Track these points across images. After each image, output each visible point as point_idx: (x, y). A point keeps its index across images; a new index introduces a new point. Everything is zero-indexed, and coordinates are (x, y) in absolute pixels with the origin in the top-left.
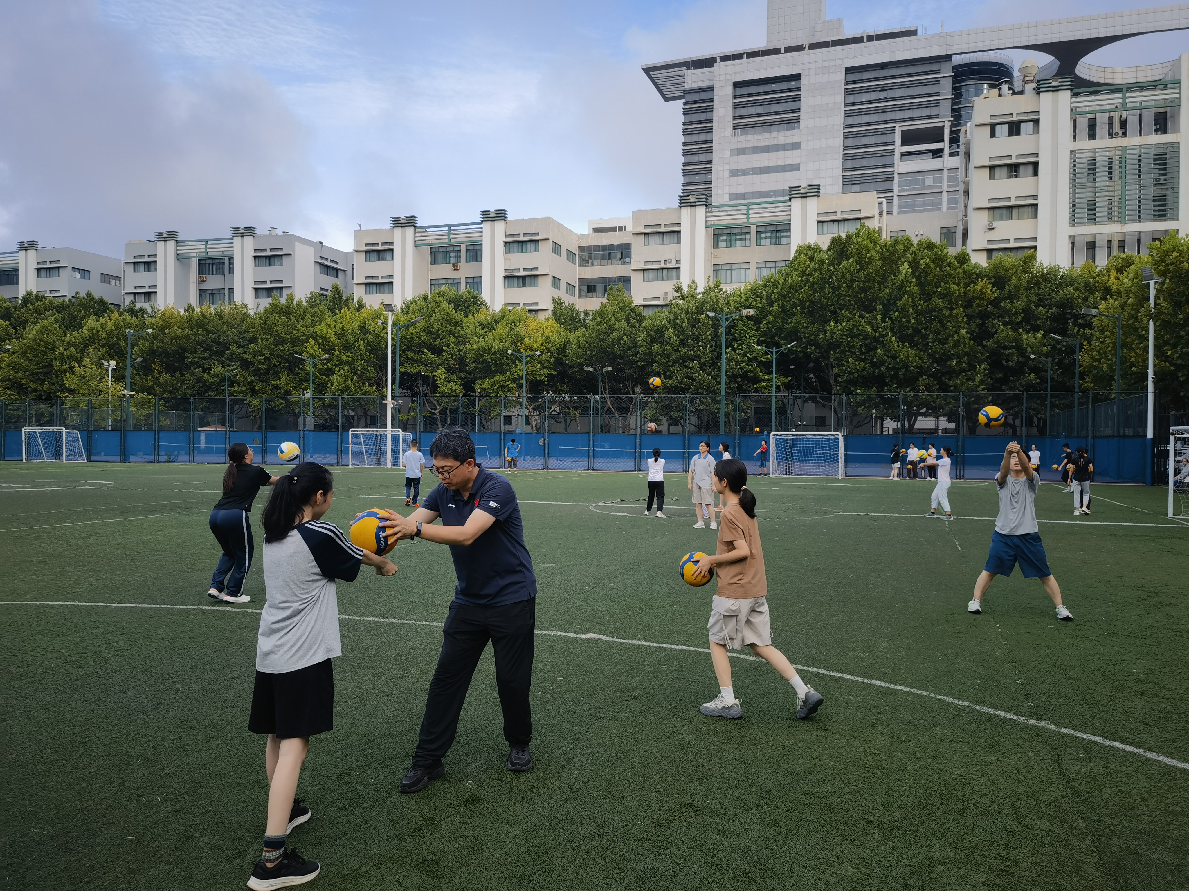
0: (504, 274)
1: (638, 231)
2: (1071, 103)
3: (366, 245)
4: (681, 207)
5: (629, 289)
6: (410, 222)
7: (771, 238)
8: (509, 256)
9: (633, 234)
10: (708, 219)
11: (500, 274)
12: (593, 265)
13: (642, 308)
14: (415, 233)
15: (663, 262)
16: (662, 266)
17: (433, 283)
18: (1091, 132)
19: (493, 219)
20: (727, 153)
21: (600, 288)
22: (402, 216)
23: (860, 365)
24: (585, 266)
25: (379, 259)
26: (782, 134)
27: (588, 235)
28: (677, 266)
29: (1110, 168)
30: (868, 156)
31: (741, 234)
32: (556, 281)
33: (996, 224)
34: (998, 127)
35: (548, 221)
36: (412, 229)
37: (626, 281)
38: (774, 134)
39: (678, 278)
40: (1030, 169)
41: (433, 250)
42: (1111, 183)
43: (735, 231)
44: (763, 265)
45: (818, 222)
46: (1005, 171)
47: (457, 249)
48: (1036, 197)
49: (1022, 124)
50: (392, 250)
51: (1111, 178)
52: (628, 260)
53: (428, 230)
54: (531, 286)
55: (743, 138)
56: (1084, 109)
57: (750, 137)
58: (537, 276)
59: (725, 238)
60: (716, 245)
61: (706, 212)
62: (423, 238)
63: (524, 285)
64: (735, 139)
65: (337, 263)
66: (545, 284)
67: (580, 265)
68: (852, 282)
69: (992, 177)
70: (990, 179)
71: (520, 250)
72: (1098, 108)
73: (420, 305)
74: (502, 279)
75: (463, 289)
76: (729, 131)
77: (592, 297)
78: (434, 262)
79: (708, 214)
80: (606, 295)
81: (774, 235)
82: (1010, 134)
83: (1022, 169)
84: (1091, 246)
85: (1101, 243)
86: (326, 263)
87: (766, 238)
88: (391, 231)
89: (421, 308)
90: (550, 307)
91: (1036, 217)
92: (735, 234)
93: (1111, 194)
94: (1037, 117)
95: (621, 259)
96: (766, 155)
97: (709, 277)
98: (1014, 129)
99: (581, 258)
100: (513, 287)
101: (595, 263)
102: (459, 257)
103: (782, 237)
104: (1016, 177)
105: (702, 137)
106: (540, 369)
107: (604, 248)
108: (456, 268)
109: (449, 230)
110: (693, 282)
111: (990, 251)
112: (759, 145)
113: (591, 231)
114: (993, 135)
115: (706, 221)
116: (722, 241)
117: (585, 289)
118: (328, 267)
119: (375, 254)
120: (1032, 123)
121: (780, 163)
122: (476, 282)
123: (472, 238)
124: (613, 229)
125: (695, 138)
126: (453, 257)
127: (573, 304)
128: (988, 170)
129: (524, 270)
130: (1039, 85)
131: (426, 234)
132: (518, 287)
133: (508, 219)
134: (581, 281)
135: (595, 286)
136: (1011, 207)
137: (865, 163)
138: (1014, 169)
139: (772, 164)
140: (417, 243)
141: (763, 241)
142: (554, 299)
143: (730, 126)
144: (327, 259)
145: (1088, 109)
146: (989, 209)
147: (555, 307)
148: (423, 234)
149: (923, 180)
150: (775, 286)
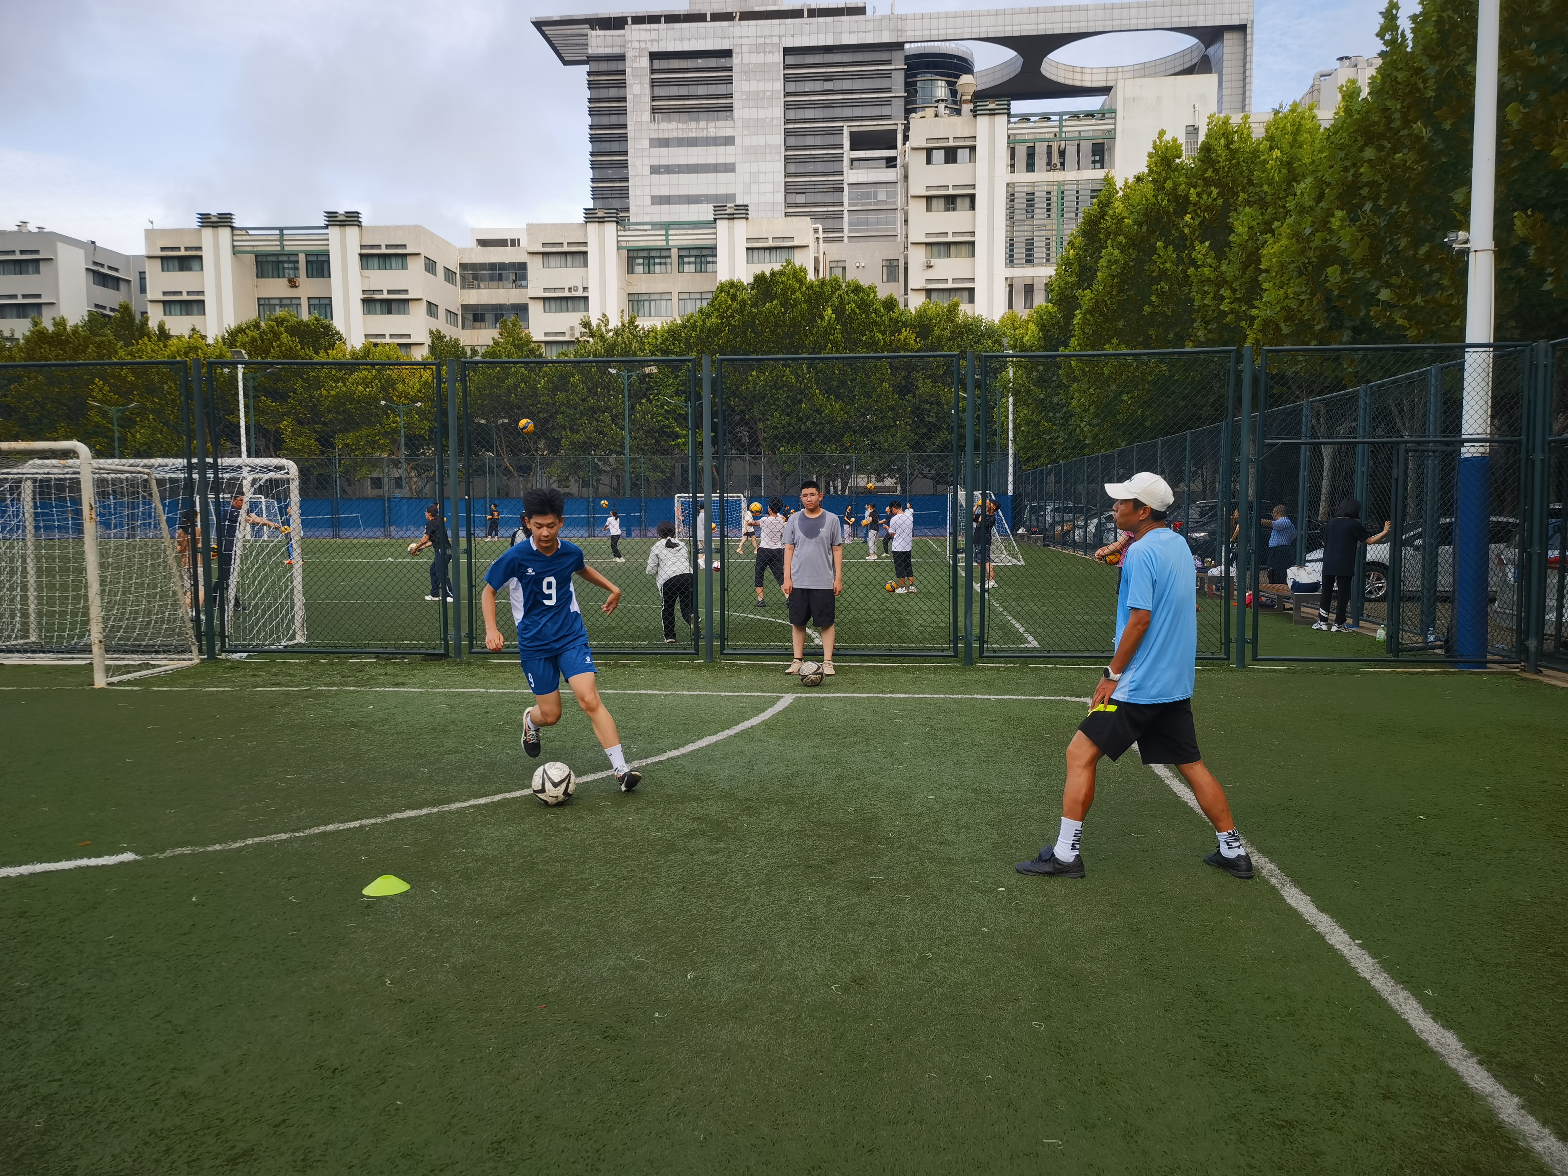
0: (362, 297)
1: (535, 250)
2: (1008, 129)
3: (163, 249)
4: (586, 222)
5: (526, 319)
6: (224, 220)
7: (695, 263)
8: (367, 273)
9: (529, 253)
10: (620, 239)
11: (356, 297)
12: (479, 288)
13: (543, 345)
14: (233, 235)
15: (567, 290)
16: (567, 294)
17: (263, 303)
18: (1030, 161)
19: (342, 224)
20: (647, 143)
21: (489, 317)
22: (214, 213)
23: (785, 420)
24: (469, 288)
25: (182, 269)
26: (711, 124)
27: (471, 249)
28: (585, 294)
29: (1049, 205)
30: (813, 159)
31: (660, 257)
32: (432, 309)
33: (934, 261)
34: (934, 152)
35: (418, 230)
36: (227, 231)
37: (521, 310)
38: (703, 124)
39: (586, 309)
40: (967, 201)
41: (260, 259)
42: (1049, 221)
43: (653, 254)
44: (686, 296)
45: (748, 249)
46: (941, 203)
47: (293, 258)
48: (973, 233)
49: (959, 150)
50: (200, 258)
51: (1049, 216)
52: (523, 283)
53: (251, 232)
54: (399, 313)
55: (664, 125)
56: (1023, 137)
57: (674, 125)
58: (408, 300)
59: (641, 261)
60: (630, 270)
61: (617, 231)
62: (244, 243)
63: (389, 312)
64: (654, 126)
65: (116, 270)
66: (419, 311)
67: (463, 287)
68: (777, 325)
69: (929, 209)
70: (927, 210)
71: (382, 265)
72: (1037, 136)
73: (253, 336)
74: (360, 303)
75: (305, 316)
76: (647, 116)
77: (480, 328)
78: (261, 274)
79: (620, 233)
80: (498, 325)
81: (698, 260)
82: (947, 161)
83: (959, 201)
84: (1029, 289)
85: (1039, 286)
86: (101, 270)
87: (689, 263)
88: (198, 232)
89: (254, 340)
90: (428, 341)
91: (973, 256)
92: (654, 258)
93: (1049, 233)
94: (974, 143)
95: (514, 281)
96: (694, 149)
97: (623, 311)
98: (951, 156)
99: (463, 278)
100: (376, 314)
101: (482, 286)
102: (296, 269)
103: (709, 262)
104: (954, 209)
105: (614, 120)
106: (420, 421)
107: (493, 266)
108: (293, 284)
109: (282, 235)
110: (604, 315)
111: (929, 292)
112: (685, 136)
113: (475, 243)
114: (929, 161)
115: (618, 242)
116: (638, 264)
117: (471, 317)
118: (105, 276)
119: (176, 263)
120: (968, 150)
121: (711, 160)
122: (324, 305)
123: (315, 246)
124: (502, 243)
125: (605, 120)
126: (289, 269)
127: (457, 340)
128: (924, 200)
129: (389, 292)
130: (975, 107)
131: (248, 238)
132: (382, 313)
133: (363, 224)
134: (465, 307)
135: (483, 315)
136: (948, 244)
137: (810, 168)
138: (951, 201)
139: (701, 161)
140: (237, 249)
141: (686, 267)
142: (431, 332)
143: (648, 107)
144: (102, 266)
145: (1027, 137)
146: (927, 244)
147: (433, 342)
148: (244, 238)
149: (876, 193)
150: (694, 326)
